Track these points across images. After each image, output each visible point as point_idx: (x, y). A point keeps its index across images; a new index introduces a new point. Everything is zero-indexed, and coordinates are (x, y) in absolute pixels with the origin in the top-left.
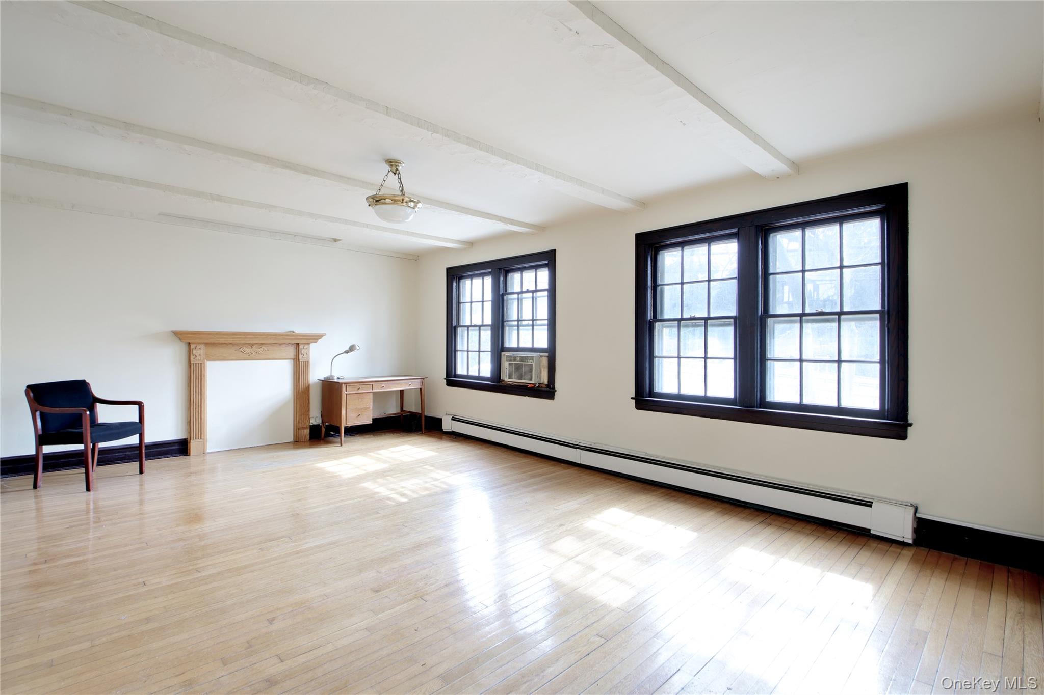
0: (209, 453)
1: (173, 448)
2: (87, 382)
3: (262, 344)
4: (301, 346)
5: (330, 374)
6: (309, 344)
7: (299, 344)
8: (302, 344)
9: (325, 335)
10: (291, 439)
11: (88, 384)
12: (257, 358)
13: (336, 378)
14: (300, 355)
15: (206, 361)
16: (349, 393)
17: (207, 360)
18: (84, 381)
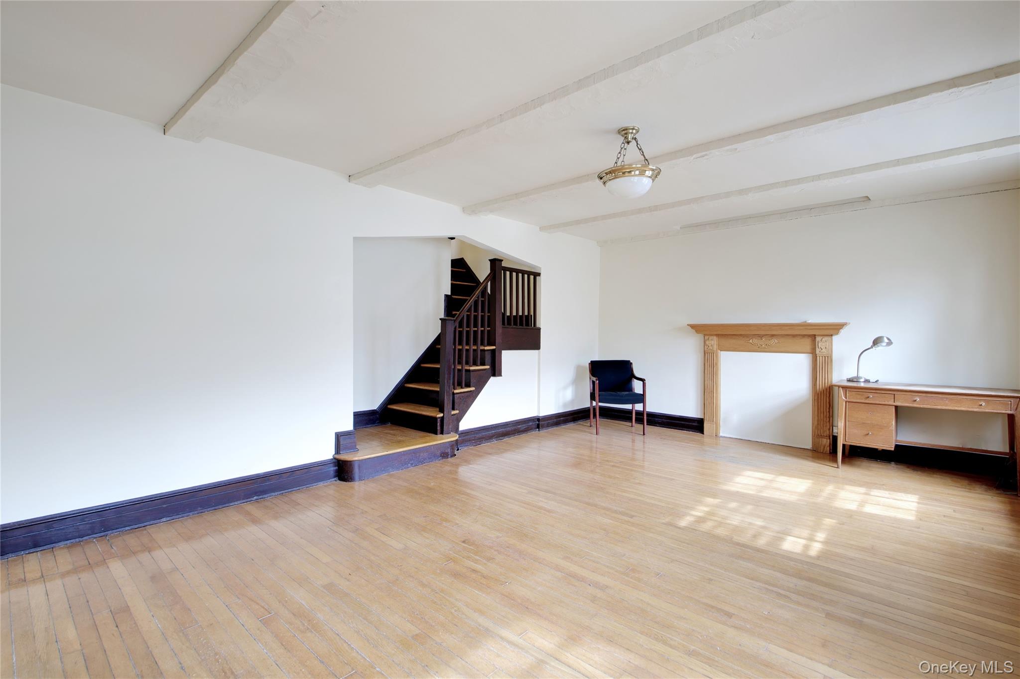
0: (722, 437)
1: (694, 424)
2: (631, 362)
3: (773, 336)
4: (818, 339)
5: (856, 375)
6: (832, 335)
7: (815, 335)
8: (819, 335)
9: (849, 323)
10: (809, 446)
11: (631, 363)
12: (766, 350)
13: (862, 380)
14: (817, 348)
15: (719, 351)
16: (849, 400)
17: (721, 351)
18: (629, 361)
